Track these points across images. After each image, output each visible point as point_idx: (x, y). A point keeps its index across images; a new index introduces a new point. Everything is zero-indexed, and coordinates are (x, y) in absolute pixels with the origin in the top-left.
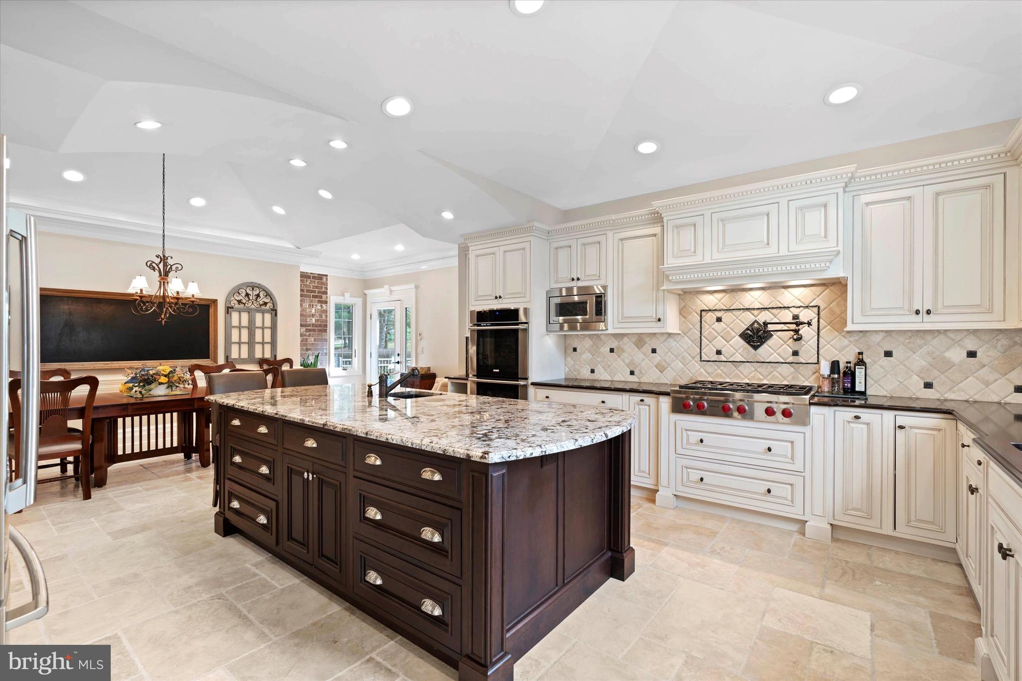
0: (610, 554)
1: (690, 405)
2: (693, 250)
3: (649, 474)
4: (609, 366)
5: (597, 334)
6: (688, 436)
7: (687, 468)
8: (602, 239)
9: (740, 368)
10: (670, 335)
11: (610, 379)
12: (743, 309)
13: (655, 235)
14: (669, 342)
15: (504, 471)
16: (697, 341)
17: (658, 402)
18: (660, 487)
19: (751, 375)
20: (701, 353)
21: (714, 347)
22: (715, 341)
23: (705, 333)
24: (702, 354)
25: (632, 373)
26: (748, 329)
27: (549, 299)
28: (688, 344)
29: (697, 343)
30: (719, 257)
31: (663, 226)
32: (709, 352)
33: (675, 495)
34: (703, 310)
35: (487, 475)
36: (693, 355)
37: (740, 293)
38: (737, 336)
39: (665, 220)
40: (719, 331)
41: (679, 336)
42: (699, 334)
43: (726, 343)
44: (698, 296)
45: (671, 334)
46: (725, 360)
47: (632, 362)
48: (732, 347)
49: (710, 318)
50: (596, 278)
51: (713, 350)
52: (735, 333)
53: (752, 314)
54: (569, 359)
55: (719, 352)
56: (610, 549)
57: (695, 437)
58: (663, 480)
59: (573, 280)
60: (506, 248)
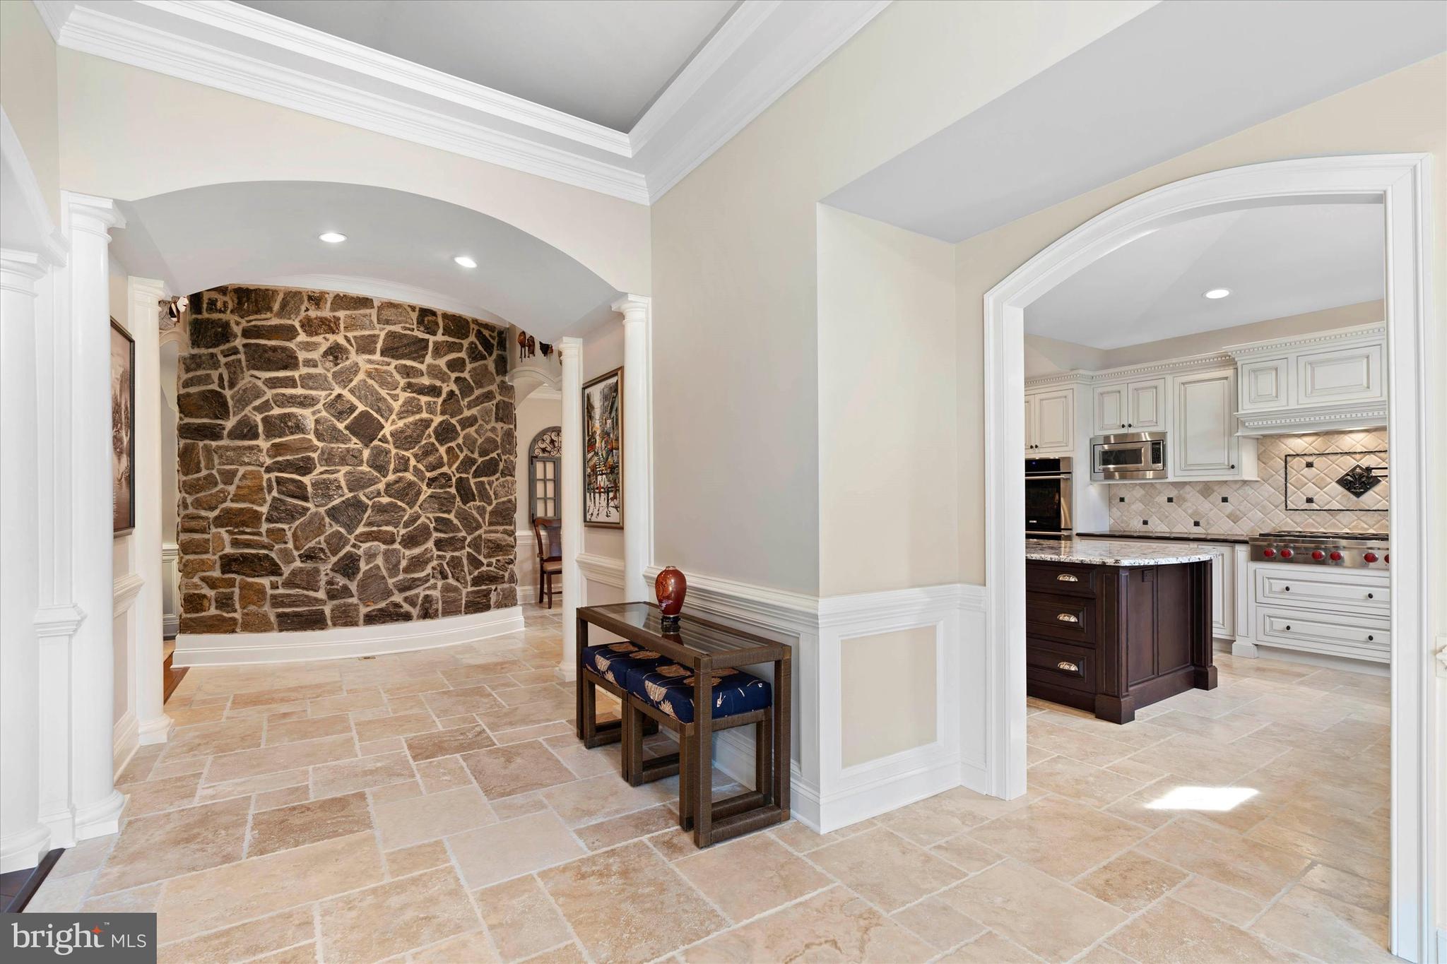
0: (1193, 668)
1: (1273, 553)
2: (1274, 395)
3: (1223, 625)
4: (1167, 517)
5: (1151, 483)
6: (1271, 584)
7: (1269, 617)
8: (1160, 383)
9: (1337, 517)
10: (1245, 482)
11: (1169, 530)
12: (1341, 453)
13: (1226, 378)
14: (1245, 490)
15: (1127, 574)
16: (1281, 489)
17: (1233, 551)
18: (1237, 637)
19: (1353, 524)
20: (1286, 501)
21: (1304, 494)
22: (1305, 488)
23: (1291, 479)
24: (1288, 502)
25: (1197, 524)
26: (1347, 475)
27: (1093, 447)
28: (1270, 492)
29: (1282, 490)
30: (1306, 402)
31: (1237, 369)
32: (1297, 500)
33: (1256, 645)
34: (1289, 455)
35: (1118, 574)
36: (1276, 504)
37: (1336, 436)
38: (1334, 484)
39: (1239, 364)
40: (1310, 478)
41: (1257, 483)
42: (1284, 480)
43: (1319, 490)
44: (1282, 440)
45: (1247, 481)
46: (1319, 508)
47: (1196, 512)
48: (1326, 494)
49: (1294, 463)
50: (1152, 424)
51: (1302, 498)
52: (1332, 479)
53: (1353, 458)
54: (1114, 510)
55: (1310, 500)
56: (1193, 664)
57: (1280, 585)
58: (1241, 628)
59: (1123, 426)
60: (1043, 396)
